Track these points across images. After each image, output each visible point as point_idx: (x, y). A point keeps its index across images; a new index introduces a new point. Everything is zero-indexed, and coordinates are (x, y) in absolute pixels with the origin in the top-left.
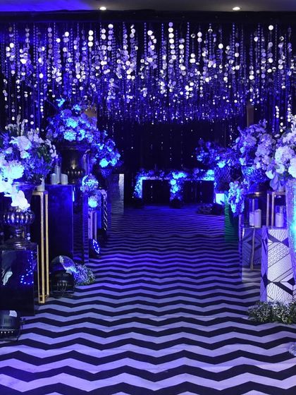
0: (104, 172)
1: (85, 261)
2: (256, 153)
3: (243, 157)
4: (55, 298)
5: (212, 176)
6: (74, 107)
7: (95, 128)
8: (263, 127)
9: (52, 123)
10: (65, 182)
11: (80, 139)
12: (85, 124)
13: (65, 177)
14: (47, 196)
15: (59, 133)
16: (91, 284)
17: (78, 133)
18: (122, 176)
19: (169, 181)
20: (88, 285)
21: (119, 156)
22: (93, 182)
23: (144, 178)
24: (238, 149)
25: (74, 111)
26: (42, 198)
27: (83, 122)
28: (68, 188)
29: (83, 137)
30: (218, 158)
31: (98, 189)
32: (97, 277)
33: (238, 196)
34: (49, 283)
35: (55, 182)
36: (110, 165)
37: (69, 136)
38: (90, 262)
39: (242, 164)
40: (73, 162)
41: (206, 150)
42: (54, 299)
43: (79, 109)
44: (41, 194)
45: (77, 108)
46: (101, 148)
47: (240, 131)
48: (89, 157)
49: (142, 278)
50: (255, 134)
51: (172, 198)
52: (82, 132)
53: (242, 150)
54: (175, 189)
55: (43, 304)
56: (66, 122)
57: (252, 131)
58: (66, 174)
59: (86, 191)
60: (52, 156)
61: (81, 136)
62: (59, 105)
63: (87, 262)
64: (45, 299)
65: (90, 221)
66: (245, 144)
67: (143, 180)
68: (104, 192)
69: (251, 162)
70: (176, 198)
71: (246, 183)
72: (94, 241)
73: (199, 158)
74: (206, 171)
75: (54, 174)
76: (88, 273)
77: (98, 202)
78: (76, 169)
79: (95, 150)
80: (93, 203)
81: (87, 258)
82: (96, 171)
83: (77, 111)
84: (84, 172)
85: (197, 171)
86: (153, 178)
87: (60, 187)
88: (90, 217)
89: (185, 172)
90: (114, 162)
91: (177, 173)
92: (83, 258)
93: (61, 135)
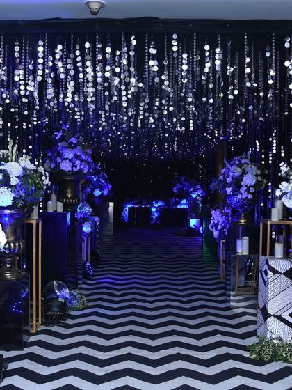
0: (97, 201)
1: (79, 282)
2: (242, 183)
3: (229, 187)
4: (47, 326)
5: (185, 204)
6: (71, 140)
7: (89, 159)
8: (248, 159)
9: (50, 154)
10: (60, 210)
11: (75, 169)
12: (80, 156)
13: (60, 205)
14: (40, 224)
15: (56, 163)
16: (83, 309)
17: (73, 163)
18: (111, 204)
19: (150, 208)
20: (81, 310)
21: (110, 186)
22: (87, 209)
23: (130, 206)
24: (225, 179)
25: (71, 143)
26: (35, 226)
27: (79, 154)
28: (64, 215)
29: (78, 167)
30: (192, 190)
31: (92, 215)
32: (89, 301)
33: (220, 223)
34: (42, 310)
35: (50, 210)
36: (102, 194)
37: (66, 166)
38: (84, 283)
39: (229, 193)
40: (69, 190)
41: (181, 183)
42: (46, 328)
43: (75, 142)
44: (34, 222)
45: (74, 140)
46: (95, 180)
47: (226, 163)
48: (84, 187)
49: (133, 303)
50: (240, 165)
51: (152, 223)
52: (78, 162)
53: (229, 180)
54: (155, 215)
55: (33, 334)
56: (63, 153)
57: (237, 162)
58: (62, 202)
59: (81, 218)
60: (44, 182)
61: (76, 166)
62: (57, 138)
63: (80, 284)
64: (37, 328)
65: (84, 245)
66: (231, 174)
67: (129, 208)
68: (97, 219)
69: (237, 191)
70: (156, 223)
71: (227, 211)
72: (88, 264)
73: (175, 190)
74: (181, 200)
75: (50, 202)
76: (81, 298)
77: (91, 227)
78: (72, 198)
79: (89, 181)
80: (86, 228)
81: (80, 279)
82: (90, 200)
83: (73, 143)
84: (79, 200)
85: (174, 200)
86: (137, 206)
87: (56, 214)
88: (84, 241)
89: (163, 201)
90: (106, 192)
91: (157, 202)
92: (77, 279)
93: (58, 165)
